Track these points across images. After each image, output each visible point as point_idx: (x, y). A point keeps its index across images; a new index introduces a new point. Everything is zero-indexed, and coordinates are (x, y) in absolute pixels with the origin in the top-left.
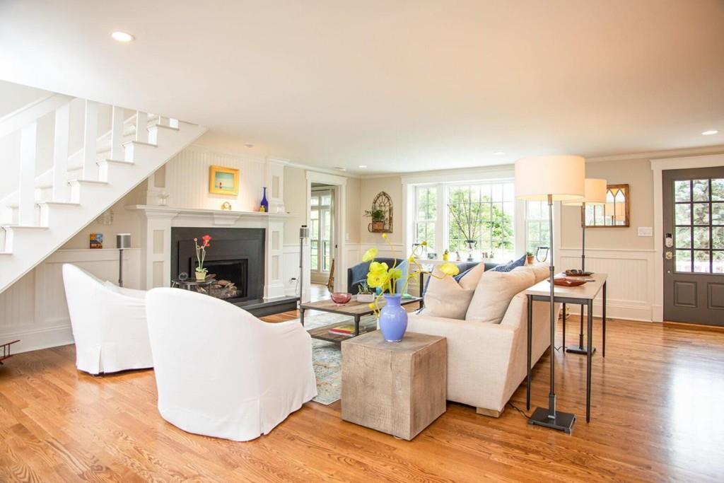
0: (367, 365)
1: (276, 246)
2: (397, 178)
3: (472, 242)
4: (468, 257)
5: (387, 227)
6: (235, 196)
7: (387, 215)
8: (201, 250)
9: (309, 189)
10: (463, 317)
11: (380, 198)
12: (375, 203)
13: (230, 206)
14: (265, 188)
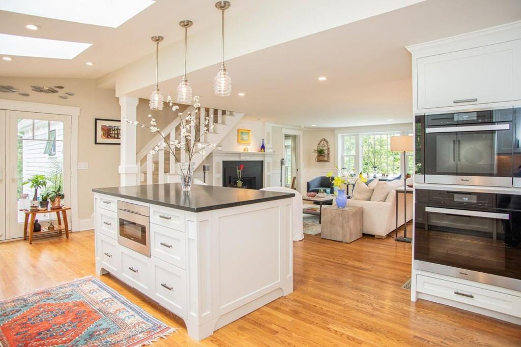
2: (332, 130)
3: (376, 167)
4: (373, 175)
5: (326, 159)
6: (249, 144)
7: (326, 152)
8: (239, 172)
10: (369, 199)
11: (322, 142)
12: (319, 144)
13: (248, 150)
14: (263, 139)
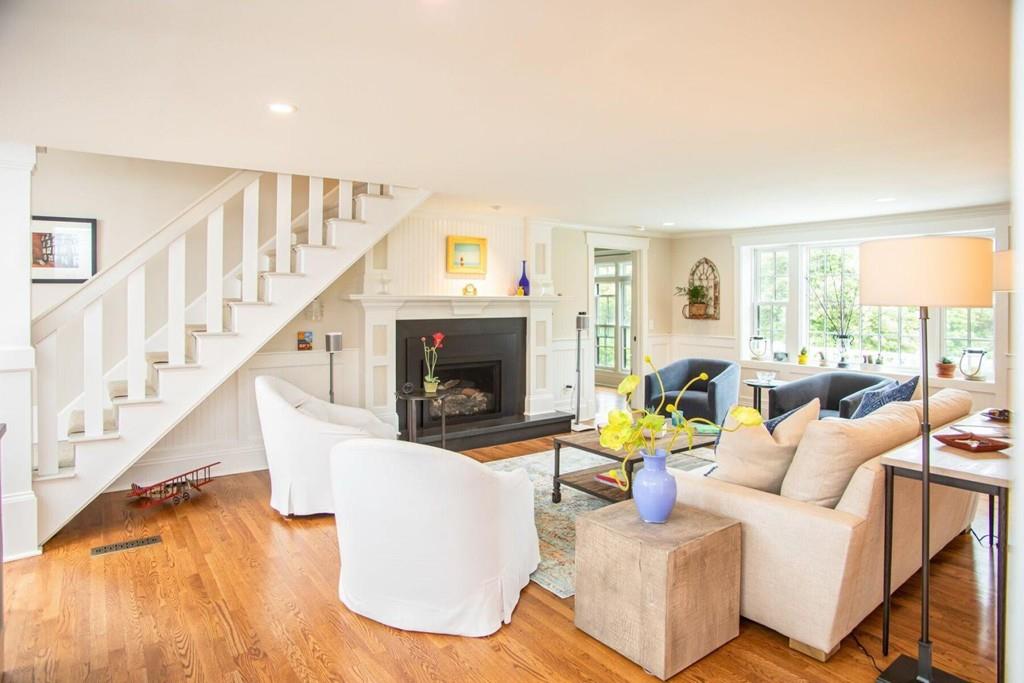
0: (608, 556)
1: (542, 340)
2: (724, 237)
3: (845, 337)
4: (839, 361)
5: (711, 311)
6: (482, 275)
7: (711, 293)
8: (432, 352)
9: (592, 253)
10: (775, 489)
11: (701, 268)
12: (693, 274)
13: (475, 290)
14: (524, 262)
